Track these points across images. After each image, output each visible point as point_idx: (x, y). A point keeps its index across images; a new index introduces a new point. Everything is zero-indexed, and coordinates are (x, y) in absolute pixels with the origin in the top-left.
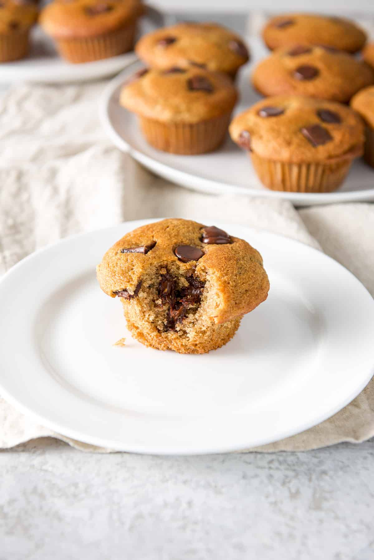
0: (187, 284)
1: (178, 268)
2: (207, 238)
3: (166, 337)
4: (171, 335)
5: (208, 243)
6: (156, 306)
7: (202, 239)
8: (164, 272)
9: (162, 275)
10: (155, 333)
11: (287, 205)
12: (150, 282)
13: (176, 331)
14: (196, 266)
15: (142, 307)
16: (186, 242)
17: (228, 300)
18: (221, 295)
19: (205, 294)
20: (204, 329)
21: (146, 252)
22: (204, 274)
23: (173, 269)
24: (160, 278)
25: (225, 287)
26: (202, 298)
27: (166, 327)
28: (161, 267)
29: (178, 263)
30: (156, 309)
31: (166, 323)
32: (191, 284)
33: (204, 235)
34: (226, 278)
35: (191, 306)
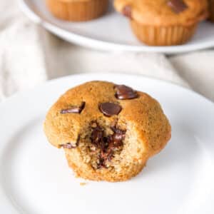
0: (112, 133)
1: (105, 121)
2: (120, 95)
3: (100, 173)
4: (103, 170)
5: (123, 99)
6: (91, 151)
7: (116, 96)
8: (94, 125)
9: (93, 128)
10: (92, 170)
11: (162, 57)
12: (85, 134)
13: (107, 168)
14: (117, 119)
15: (81, 153)
16: (106, 100)
17: (146, 145)
18: (141, 141)
19: (126, 139)
20: (128, 164)
21: (80, 112)
22: (124, 125)
23: (101, 122)
24: (92, 130)
25: (143, 135)
26: (124, 142)
27: (98, 165)
28: (93, 122)
29: (104, 117)
30: (91, 153)
31: (98, 162)
32: (115, 133)
33: (118, 93)
34: (142, 128)
35: (116, 149)
